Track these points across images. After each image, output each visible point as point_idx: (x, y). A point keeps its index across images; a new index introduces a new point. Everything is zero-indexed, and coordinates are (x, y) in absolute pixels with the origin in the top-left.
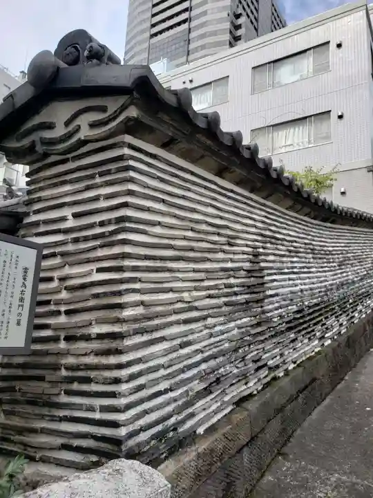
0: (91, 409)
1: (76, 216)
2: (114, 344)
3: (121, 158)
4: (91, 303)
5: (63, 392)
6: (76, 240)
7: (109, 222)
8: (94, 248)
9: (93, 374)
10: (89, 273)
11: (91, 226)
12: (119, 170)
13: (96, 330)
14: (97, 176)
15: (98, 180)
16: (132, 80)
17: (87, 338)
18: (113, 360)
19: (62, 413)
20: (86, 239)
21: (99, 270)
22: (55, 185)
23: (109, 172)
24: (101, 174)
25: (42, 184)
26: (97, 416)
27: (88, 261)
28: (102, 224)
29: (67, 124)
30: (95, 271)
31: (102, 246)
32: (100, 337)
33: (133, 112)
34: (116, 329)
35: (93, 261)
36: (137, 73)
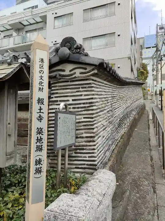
0: (85, 157)
1: (73, 100)
2: (91, 139)
3: (90, 84)
4: (82, 128)
5: (74, 153)
6: (74, 108)
7: (87, 103)
8: (82, 111)
9: (85, 148)
10: (81, 119)
11: (80, 104)
12: (89, 87)
13: (84, 135)
14: (81, 88)
15: (81, 89)
16: (98, 63)
17: (83, 138)
18: (91, 144)
19: (74, 159)
20: (78, 108)
21: (84, 118)
22: (64, 89)
23: (85, 88)
24: (82, 88)
25: (57, 88)
26: (87, 159)
27: (80, 115)
28: (84, 104)
29: (70, 71)
30: (83, 118)
31: (84, 111)
32: (87, 137)
33: (96, 71)
34: (92, 135)
35: (82, 115)
36: (100, 61)
